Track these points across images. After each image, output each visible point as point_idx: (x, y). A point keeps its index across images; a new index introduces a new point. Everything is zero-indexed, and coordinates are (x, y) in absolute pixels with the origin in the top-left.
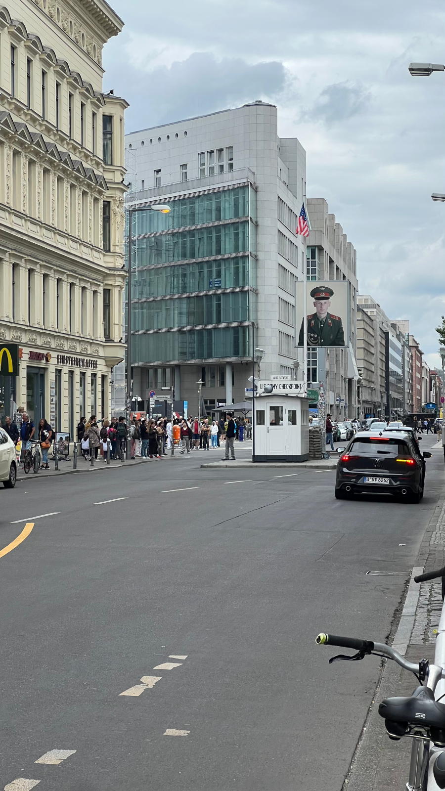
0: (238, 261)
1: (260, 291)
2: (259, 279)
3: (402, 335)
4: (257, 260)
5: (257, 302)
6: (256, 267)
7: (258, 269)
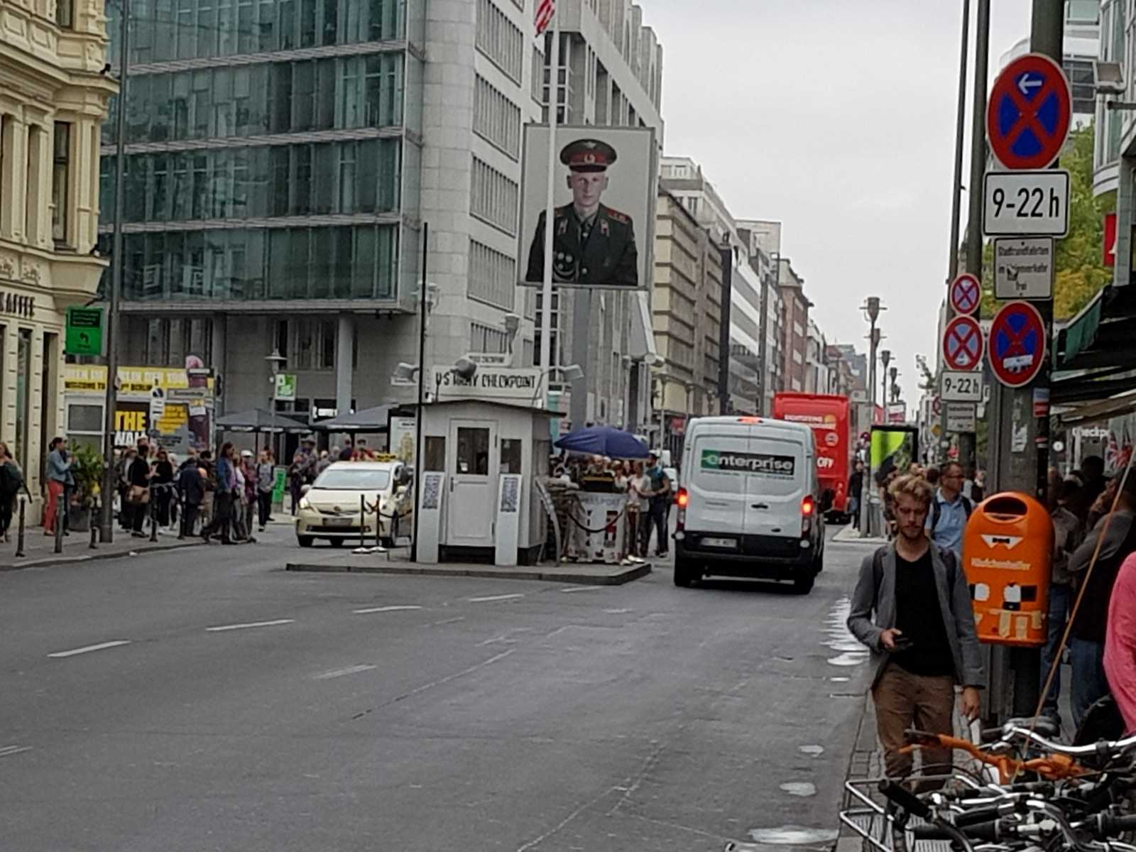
0: (379, 62)
1: (428, 139)
2: (427, 110)
3: (763, 257)
4: (423, 63)
5: (419, 166)
6: (422, 81)
7: (426, 86)
